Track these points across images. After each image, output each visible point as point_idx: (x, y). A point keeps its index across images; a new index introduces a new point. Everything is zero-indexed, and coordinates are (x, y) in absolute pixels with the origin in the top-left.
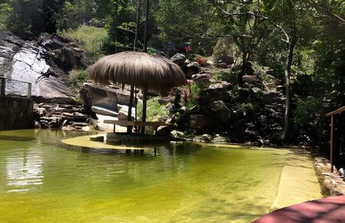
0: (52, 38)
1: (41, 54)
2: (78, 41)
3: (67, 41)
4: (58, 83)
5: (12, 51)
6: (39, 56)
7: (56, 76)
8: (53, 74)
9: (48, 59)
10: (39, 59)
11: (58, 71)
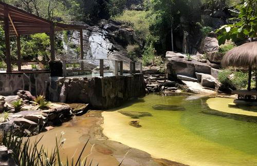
0: (109, 23)
1: (105, 35)
2: (127, 23)
3: (119, 24)
4: (121, 56)
5: (87, 35)
6: (104, 37)
7: (118, 50)
8: (116, 49)
9: (111, 39)
10: (104, 39)
11: (119, 47)
